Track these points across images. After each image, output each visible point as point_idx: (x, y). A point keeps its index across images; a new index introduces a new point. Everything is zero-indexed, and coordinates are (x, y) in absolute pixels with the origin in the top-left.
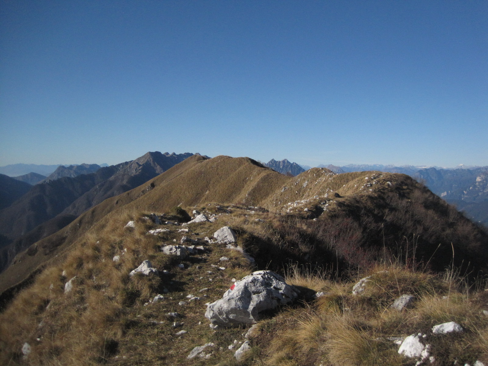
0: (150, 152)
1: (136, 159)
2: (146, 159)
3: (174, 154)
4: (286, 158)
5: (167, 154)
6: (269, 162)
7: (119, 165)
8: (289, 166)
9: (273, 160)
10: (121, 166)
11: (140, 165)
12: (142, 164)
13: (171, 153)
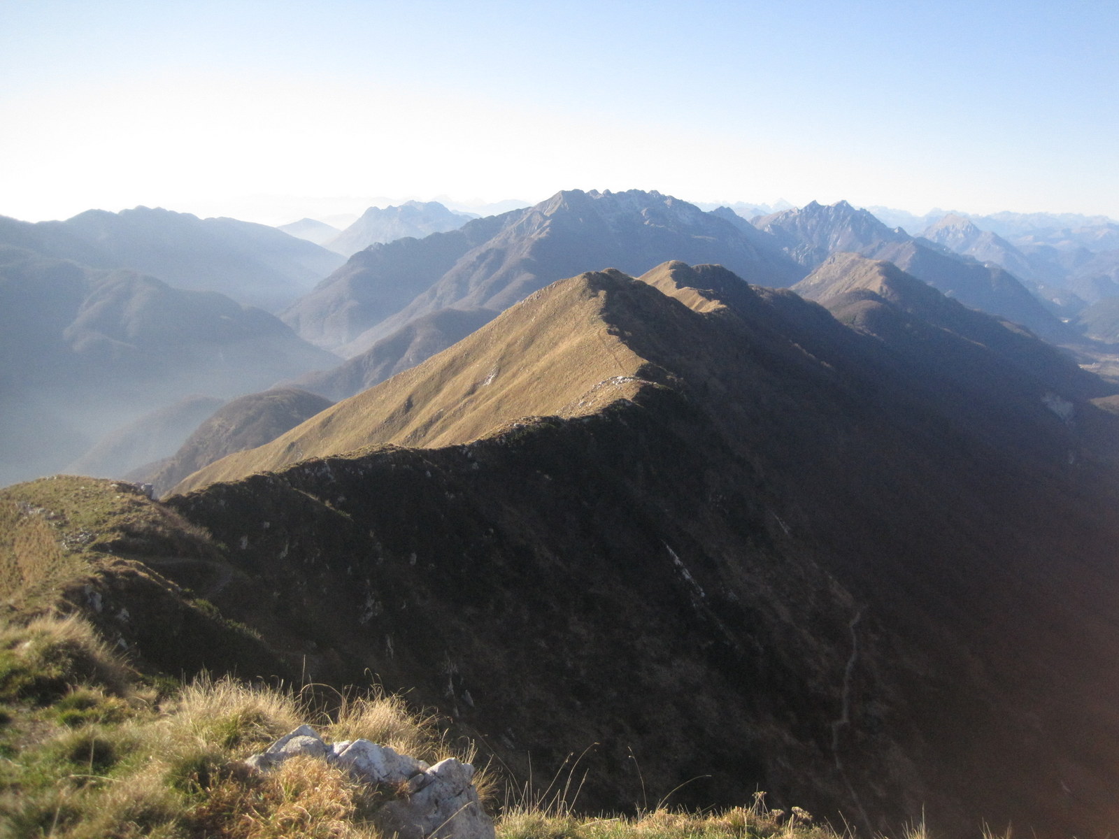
0: (563, 193)
1: (536, 204)
2: (556, 204)
3: (608, 192)
4: (844, 199)
5: (595, 192)
6: (806, 208)
7: (504, 216)
8: (849, 218)
9: (814, 203)
10: (508, 218)
11: (546, 218)
12: (548, 215)
13: (601, 191)
